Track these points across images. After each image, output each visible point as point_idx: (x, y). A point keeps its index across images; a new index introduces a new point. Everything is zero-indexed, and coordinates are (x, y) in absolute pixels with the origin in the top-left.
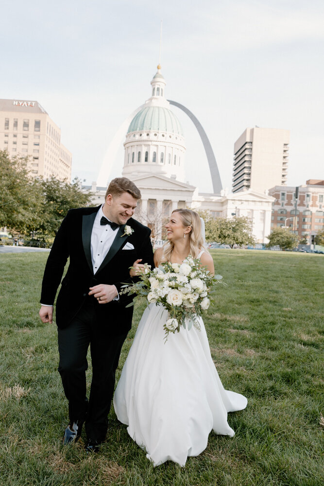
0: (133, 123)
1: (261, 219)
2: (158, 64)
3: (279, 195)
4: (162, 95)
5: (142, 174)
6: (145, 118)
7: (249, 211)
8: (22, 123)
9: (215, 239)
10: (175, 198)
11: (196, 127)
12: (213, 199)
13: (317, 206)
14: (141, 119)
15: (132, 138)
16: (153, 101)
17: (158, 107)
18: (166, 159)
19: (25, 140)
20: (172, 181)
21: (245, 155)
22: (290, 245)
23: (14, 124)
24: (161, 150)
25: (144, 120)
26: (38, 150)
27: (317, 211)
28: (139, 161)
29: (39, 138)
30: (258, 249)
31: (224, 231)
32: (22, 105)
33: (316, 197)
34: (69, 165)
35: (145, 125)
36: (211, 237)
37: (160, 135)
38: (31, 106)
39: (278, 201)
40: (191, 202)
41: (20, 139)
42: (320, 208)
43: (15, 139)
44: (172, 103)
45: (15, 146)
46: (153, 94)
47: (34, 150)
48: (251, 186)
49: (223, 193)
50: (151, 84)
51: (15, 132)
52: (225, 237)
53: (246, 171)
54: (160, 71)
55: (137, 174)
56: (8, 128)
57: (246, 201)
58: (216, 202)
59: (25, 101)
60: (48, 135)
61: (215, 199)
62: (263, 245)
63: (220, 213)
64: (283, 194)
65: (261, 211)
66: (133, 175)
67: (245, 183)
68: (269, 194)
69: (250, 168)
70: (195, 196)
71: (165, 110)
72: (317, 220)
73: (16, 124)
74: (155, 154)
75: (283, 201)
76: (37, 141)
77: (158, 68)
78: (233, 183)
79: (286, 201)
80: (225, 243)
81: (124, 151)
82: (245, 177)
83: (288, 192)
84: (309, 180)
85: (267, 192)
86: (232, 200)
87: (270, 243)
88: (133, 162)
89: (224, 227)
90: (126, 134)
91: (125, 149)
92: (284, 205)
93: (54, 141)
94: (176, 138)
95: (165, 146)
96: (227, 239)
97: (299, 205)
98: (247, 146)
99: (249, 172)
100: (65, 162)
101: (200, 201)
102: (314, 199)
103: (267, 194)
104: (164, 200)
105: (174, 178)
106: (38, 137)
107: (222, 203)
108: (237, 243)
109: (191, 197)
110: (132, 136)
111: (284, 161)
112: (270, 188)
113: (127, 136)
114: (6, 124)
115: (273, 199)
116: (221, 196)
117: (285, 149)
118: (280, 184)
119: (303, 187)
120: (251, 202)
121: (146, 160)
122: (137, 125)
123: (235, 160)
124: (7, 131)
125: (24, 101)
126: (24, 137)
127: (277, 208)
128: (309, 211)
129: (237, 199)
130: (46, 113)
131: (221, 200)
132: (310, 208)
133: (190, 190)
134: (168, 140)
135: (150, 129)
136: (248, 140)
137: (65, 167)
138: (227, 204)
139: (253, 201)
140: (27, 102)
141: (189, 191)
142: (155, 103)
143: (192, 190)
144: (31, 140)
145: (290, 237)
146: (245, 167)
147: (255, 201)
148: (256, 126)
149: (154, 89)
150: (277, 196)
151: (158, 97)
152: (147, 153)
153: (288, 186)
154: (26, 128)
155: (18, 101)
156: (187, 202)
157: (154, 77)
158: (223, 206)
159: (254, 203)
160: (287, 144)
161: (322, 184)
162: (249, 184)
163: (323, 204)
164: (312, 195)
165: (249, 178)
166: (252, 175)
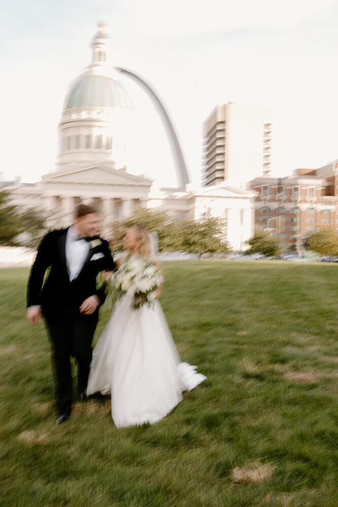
3: (261, 188)
4: (105, 62)
6: (84, 92)
10: (127, 195)
12: (176, 196)
13: (308, 202)
16: (94, 69)
17: (100, 77)
20: (122, 173)
21: (217, 139)
22: (272, 253)
25: (82, 95)
27: (307, 208)
28: (77, 147)
33: (306, 191)
35: (84, 101)
36: (173, 245)
39: (258, 197)
40: (147, 201)
42: (311, 204)
44: (123, 71)
48: (226, 178)
49: (189, 187)
50: (91, 47)
52: (190, 245)
53: (218, 159)
54: (102, 29)
55: (74, 164)
57: (218, 197)
58: (181, 200)
61: (180, 195)
63: (186, 214)
64: (265, 188)
67: (219, 174)
69: (224, 155)
70: (153, 192)
72: (307, 220)
74: (99, 139)
75: (265, 197)
77: (100, 26)
79: (269, 197)
80: (190, 252)
82: (218, 166)
83: (271, 185)
84: (297, 170)
86: (202, 196)
87: (250, 249)
90: (62, 112)
91: (59, 132)
92: (267, 201)
96: (192, 247)
97: (285, 201)
98: (219, 127)
99: (223, 160)
101: (159, 199)
102: (304, 193)
104: (115, 199)
105: (123, 169)
107: (188, 201)
108: (206, 252)
109: (148, 193)
111: (266, 146)
112: (249, 180)
113: (63, 115)
115: (253, 194)
116: (186, 192)
117: (267, 131)
118: (260, 175)
119: (289, 178)
120: (224, 199)
121: (87, 146)
127: (261, 205)
128: (297, 208)
129: (207, 195)
131: (186, 196)
132: (299, 205)
133: (145, 184)
135: (91, 106)
136: (220, 119)
138: (194, 201)
139: (226, 197)
141: (144, 186)
142: (96, 71)
143: (149, 184)
145: (272, 243)
146: (217, 155)
147: (229, 197)
148: (229, 102)
150: (258, 190)
152: (88, 137)
156: (143, 201)
158: (189, 204)
159: (227, 200)
160: (269, 125)
161: (313, 174)
162: (223, 176)
163: (314, 199)
164: (300, 188)
165: (223, 168)
166: (226, 163)
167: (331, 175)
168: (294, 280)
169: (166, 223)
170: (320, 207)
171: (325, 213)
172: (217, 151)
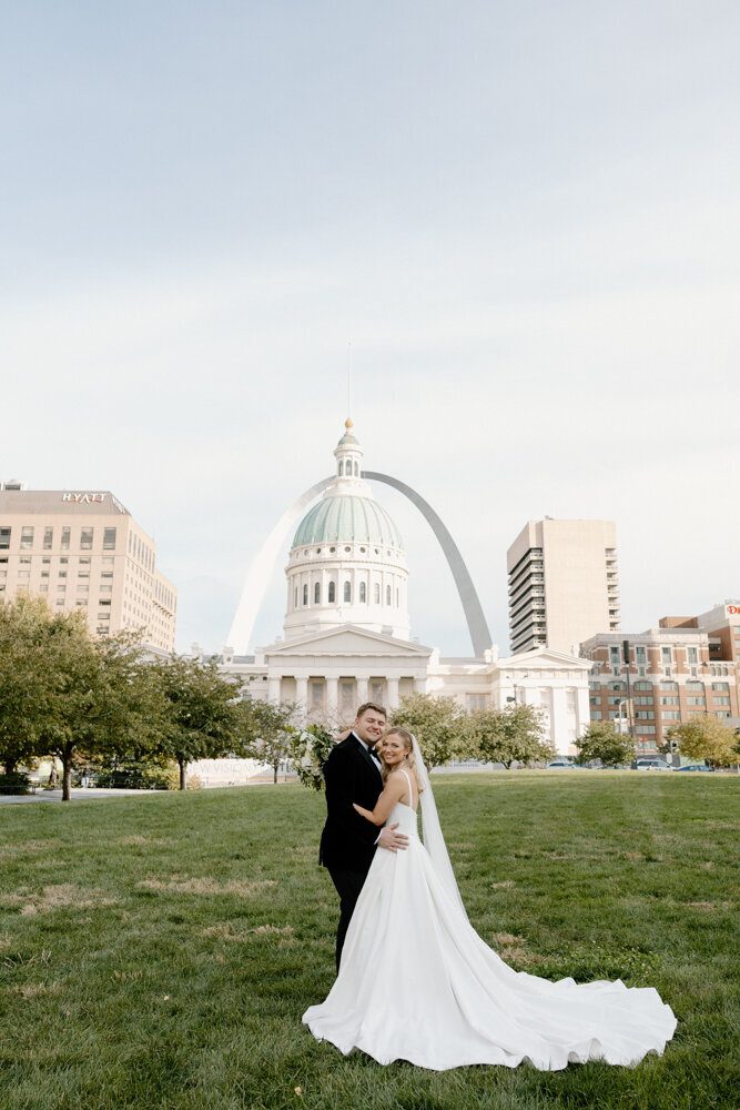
0: (304, 528)
1: (570, 706)
2: (346, 419)
3: (606, 651)
4: (356, 474)
6: (325, 519)
7: (543, 690)
8: (79, 535)
9: (474, 753)
10: (393, 673)
11: (429, 521)
12: (468, 670)
13: (688, 672)
14: (317, 521)
15: (302, 558)
16: (341, 486)
17: (351, 497)
18: (371, 593)
19: (85, 568)
20: (384, 639)
21: (531, 575)
23: (63, 538)
24: (360, 577)
25: (324, 522)
26: (111, 587)
27: (688, 682)
28: (317, 601)
29: (113, 563)
31: (489, 736)
32: (80, 499)
33: (683, 652)
34: (172, 612)
35: (326, 533)
36: (465, 749)
37: (356, 549)
38: (98, 501)
39: (605, 664)
40: (426, 679)
41: (74, 567)
42: (694, 674)
43: (63, 567)
45: (62, 581)
46: (340, 473)
47: (101, 586)
48: (550, 637)
49: (489, 654)
50: (335, 454)
51: (65, 552)
52: (492, 747)
53: (535, 606)
54: (351, 430)
55: (313, 627)
56: (50, 547)
57: (535, 670)
58: (475, 676)
59: (85, 492)
60: (131, 555)
61: (473, 669)
63: (487, 698)
64: (615, 650)
65: (568, 690)
66: (311, 632)
67: (536, 631)
68: (581, 655)
69: (543, 599)
70: (434, 666)
71: (364, 501)
72: (690, 701)
73: (66, 538)
74: (348, 586)
75: (616, 665)
76: (108, 568)
77: (347, 425)
78: (511, 630)
79: (621, 665)
80: (494, 760)
81: (286, 582)
82: (535, 618)
84: (665, 619)
85: (577, 649)
86: (508, 670)
87: (582, 755)
88: (305, 603)
89: (489, 728)
90: (289, 550)
91: (289, 579)
92: (619, 671)
93: (143, 567)
94: (389, 552)
95: (368, 570)
96: (496, 751)
97: (649, 671)
98: (532, 557)
99: (543, 608)
100: (163, 606)
102: (679, 656)
103: (577, 654)
104: (371, 678)
105: (388, 632)
106: (110, 561)
107: (489, 677)
108: (518, 759)
109: (426, 667)
110: (302, 554)
111: (611, 583)
112: (583, 640)
113: (291, 555)
114: (46, 538)
115: (589, 665)
116: (485, 663)
117: (610, 559)
118: (607, 630)
119: (653, 633)
120: (546, 673)
121: (332, 598)
122: (312, 531)
123: (511, 584)
124: (47, 552)
125: (83, 493)
126: (82, 562)
127: (604, 679)
128: (672, 681)
129: (518, 667)
130: (127, 513)
131: (485, 670)
132: (674, 676)
133: (419, 655)
134: (373, 557)
135: (337, 539)
136: (533, 544)
137: (163, 618)
138: (498, 678)
139: (549, 670)
140: (90, 494)
141: (420, 657)
142: (344, 489)
143: (426, 654)
144: (97, 566)
146: (532, 599)
147: (553, 670)
148: (547, 517)
149: (341, 464)
151: (349, 478)
152: (332, 586)
153: (624, 631)
154: (86, 545)
155: (73, 493)
156: (419, 680)
157: (341, 443)
158: (490, 682)
159: (551, 674)
160: (612, 549)
161: (691, 624)
162: (544, 633)
163: (699, 666)
164: (673, 649)
165: (543, 620)
166: (548, 612)
167: (723, 626)
169: (455, 717)
170: (708, 679)
171: (720, 688)
172: (534, 593)
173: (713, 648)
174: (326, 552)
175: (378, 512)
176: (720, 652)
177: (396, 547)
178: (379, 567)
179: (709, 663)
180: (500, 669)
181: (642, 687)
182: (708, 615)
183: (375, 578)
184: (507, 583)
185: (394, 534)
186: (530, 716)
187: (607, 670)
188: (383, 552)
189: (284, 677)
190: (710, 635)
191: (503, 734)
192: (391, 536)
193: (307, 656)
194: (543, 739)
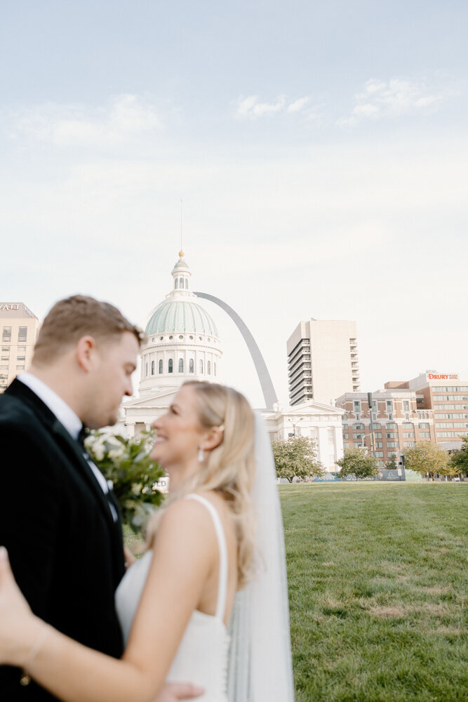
0: (151, 324)
1: (330, 439)
2: (180, 250)
3: (352, 404)
4: (187, 288)
5: (165, 389)
6: (166, 317)
7: (312, 429)
8: (2, 332)
11: (235, 321)
13: (403, 417)
14: (161, 318)
15: (150, 344)
16: (177, 295)
17: (183, 302)
19: (6, 354)
21: (302, 356)
22: (369, 472)
24: (189, 356)
25: (165, 319)
26: (24, 367)
27: (404, 423)
28: (160, 372)
29: (25, 350)
30: (329, 481)
31: (278, 459)
32: (2, 308)
33: (400, 404)
35: (166, 326)
37: (187, 337)
38: (15, 309)
39: (350, 413)
42: (407, 418)
46: (176, 288)
47: (17, 366)
48: (314, 396)
49: (276, 407)
50: (172, 274)
52: (280, 467)
53: (305, 376)
54: (183, 258)
55: (157, 389)
57: (307, 415)
59: (7, 303)
61: (268, 415)
62: (333, 474)
63: (275, 435)
64: (357, 403)
65: (329, 428)
66: (154, 392)
67: (305, 392)
68: (337, 405)
69: (310, 371)
71: (192, 305)
72: (405, 435)
74: (182, 361)
75: (358, 413)
76: (21, 354)
77: (180, 255)
78: (290, 393)
79: (361, 414)
80: (281, 476)
81: (141, 360)
82: (305, 384)
83: (362, 401)
84: (388, 383)
85: (334, 402)
86: (289, 415)
87: (342, 471)
88: (153, 374)
89: (278, 453)
91: (142, 357)
92: (360, 418)
94: (209, 339)
95: (195, 351)
96: (283, 469)
97: (379, 416)
98: (303, 344)
99: (310, 377)
102: (398, 407)
103: (334, 405)
106: (23, 349)
107: (277, 420)
108: (297, 475)
110: (151, 341)
111: (353, 361)
112: (337, 397)
115: (343, 412)
116: (274, 412)
117: (353, 345)
118: (351, 390)
119: (379, 392)
120: (314, 417)
121: (171, 370)
122: (157, 326)
123: (290, 363)
126: (4, 350)
127: (350, 422)
128: (393, 423)
129: (296, 414)
130: (35, 317)
131: (274, 416)
132: (395, 419)
134: (198, 342)
135: (174, 330)
136: (304, 336)
138: (283, 421)
139: (316, 415)
140: (9, 304)
142: (178, 297)
144: (14, 353)
145: (368, 461)
146: (303, 372)
147: (319, 415)
148: (312, 318)
149: (176, 281)
150: (348, 407)
151: (182, 289)
152: (171, 362)
153: (362, 392)
154: (7, 339)
157: (176, 266)
158: (277, 425)
159: (318, 418)
160: (354, 339)
161: (405, 386)
162: (311, 393)
163: (410, 413)
164: (394, 402)
165: (310, 385)
166: (314, 380)
167: (426, 387)
168: (390, 502)
170: (416, 421)
171: (424, 427)
172: (304, 368)
173: (419, 401)
174: (166, 339)
175: (202, 312)
176: (423, 403)
177: (214, 336)
178: (203, 349)
179: (416, 410)
180: (283, 416)
181: (375, 427)
182: (416, 380)
183: (200, 356)
184: (287, 362)
185: (212, 327)
186: (306, 445)
187: (352, 417)
188: (205, 339)
189: (137, 423)
190: (417, 393)
191: (287, 457)
192: (210, 328)
193: (152, 408)
194: (315, 461)
